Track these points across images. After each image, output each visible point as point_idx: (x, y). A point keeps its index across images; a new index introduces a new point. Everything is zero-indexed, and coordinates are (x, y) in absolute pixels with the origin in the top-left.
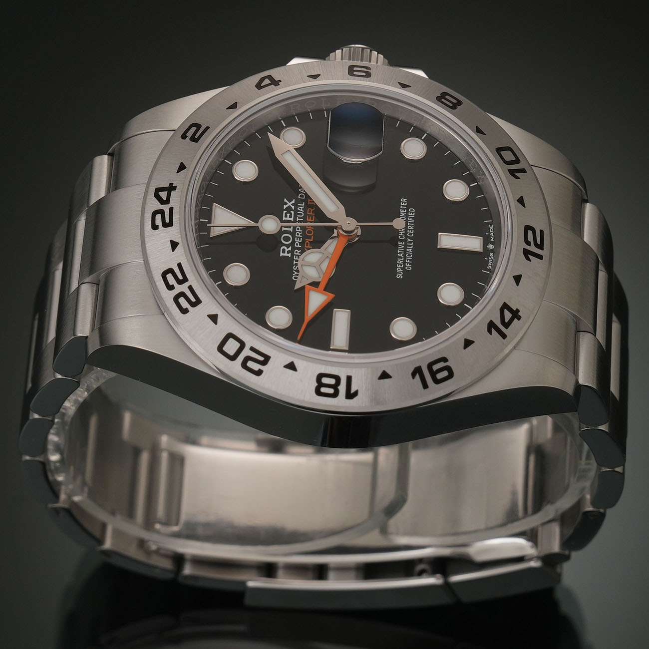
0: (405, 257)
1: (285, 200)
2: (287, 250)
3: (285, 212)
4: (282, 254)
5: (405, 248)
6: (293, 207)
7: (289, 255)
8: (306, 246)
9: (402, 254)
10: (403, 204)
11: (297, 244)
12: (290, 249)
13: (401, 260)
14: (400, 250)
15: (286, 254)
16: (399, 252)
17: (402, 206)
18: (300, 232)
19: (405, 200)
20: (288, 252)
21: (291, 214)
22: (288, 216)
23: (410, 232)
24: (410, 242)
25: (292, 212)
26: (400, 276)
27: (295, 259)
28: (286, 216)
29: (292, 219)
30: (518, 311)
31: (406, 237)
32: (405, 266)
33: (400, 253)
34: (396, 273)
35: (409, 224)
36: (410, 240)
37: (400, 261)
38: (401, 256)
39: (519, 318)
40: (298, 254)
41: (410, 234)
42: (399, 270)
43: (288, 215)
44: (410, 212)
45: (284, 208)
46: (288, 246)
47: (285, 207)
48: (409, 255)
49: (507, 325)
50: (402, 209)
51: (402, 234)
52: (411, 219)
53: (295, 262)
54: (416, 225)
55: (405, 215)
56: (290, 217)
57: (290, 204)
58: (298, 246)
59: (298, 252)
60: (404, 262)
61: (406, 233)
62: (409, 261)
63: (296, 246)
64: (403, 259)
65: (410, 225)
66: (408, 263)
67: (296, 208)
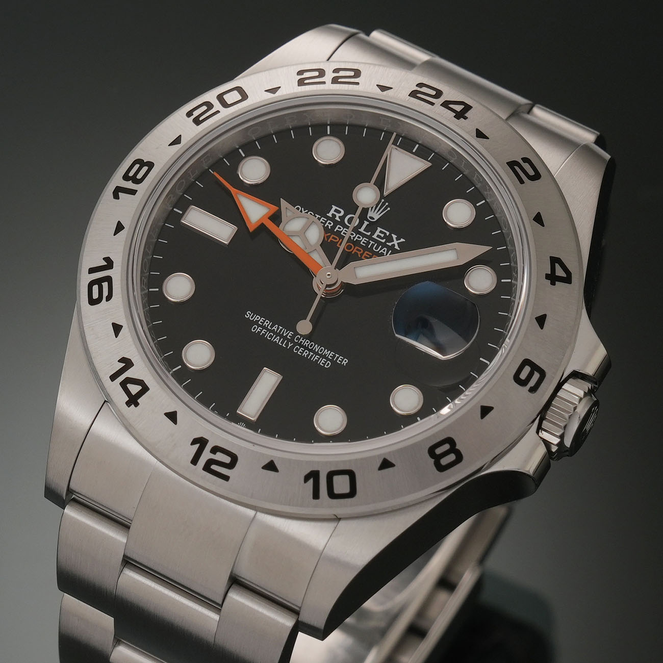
0: (270, 331)
1: (402, 240)
2: (338, 215)
3: (388, 233)
4: (334, 207)
5: (282, 336)
6: (390, 244)
7: (330, 215)
8: (332, 236)
9: (276, 329)
10: (339, 359)
11: (339, 228)
12: (337, 218)
13: (268, 325)
14: (281, 330)
15: (332, 212)
16: (281, 328)
17: (338, 358)
18: (354, 238)
19: (344, 363)
20: (334, 216)
21: (382, 238)
22: (380, 234)
23: (300, 350)
24: (287, 345)
25: (383, 241)
26: (248, 315)
27: (322, 218)
28: (381, 232)
29: (375, 236)
30: (137, 404)
31: (296, 344)
32: (259, 326)
33: (278, 328)
34: (255, 312)
35: (311, 354)
36: (290, 345)
37: (267, 323)
38: (274, 328)
39: (128, 404)
40: (327, 224)
41: (298, 349)
42: (257, 318)
43: (382, 235)
44: (326, 362)
45: (392, 235)
46: (342, 218)
47: (394, 236)
48: (271, 336)
49: (124, 384)
50: (334, 356)
51: (301, 340)
52: (316, 358)
53: (318, 216)
54: (307, 360)
55: (325, 355)
56: (378, 236)
57: (395, 242)
58: (337, 229)
59: (330, 226)
60: (264, 327)
61: (301, 346)
62: (263, 332)
63: (338, 226)
64: (269, 327)
65: (309, 354)
66: (262, 330)
67: (388, 247)
